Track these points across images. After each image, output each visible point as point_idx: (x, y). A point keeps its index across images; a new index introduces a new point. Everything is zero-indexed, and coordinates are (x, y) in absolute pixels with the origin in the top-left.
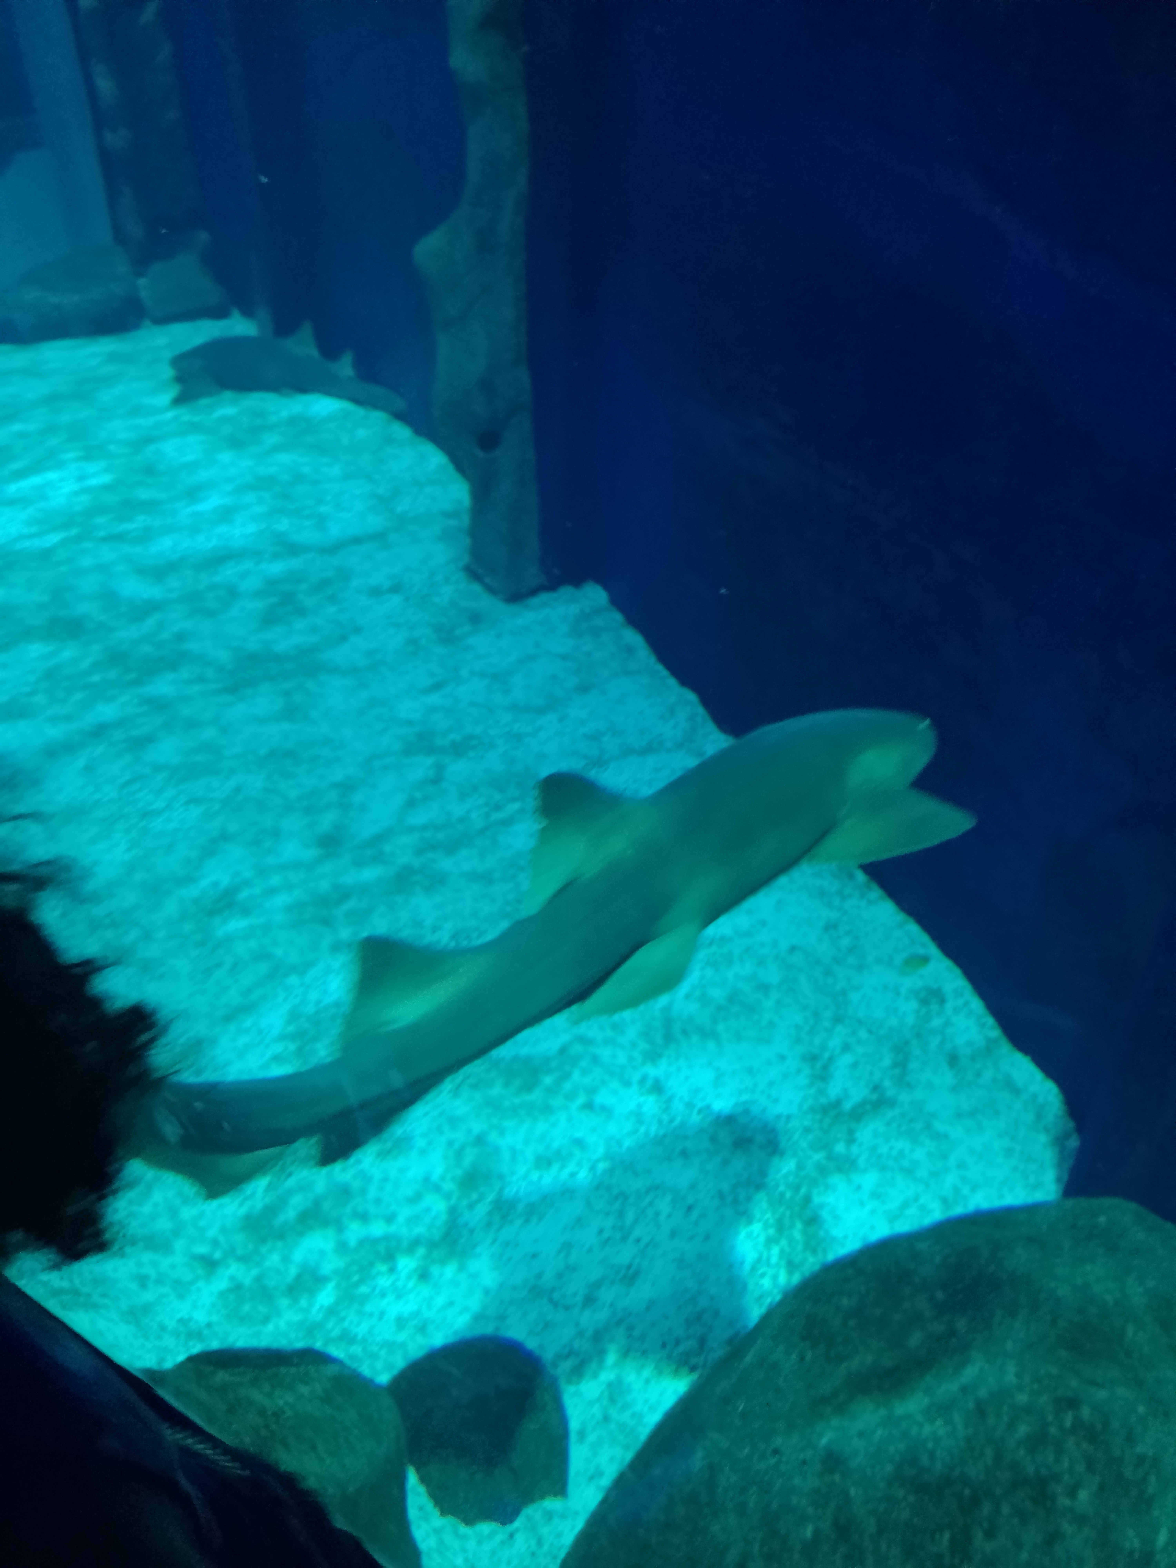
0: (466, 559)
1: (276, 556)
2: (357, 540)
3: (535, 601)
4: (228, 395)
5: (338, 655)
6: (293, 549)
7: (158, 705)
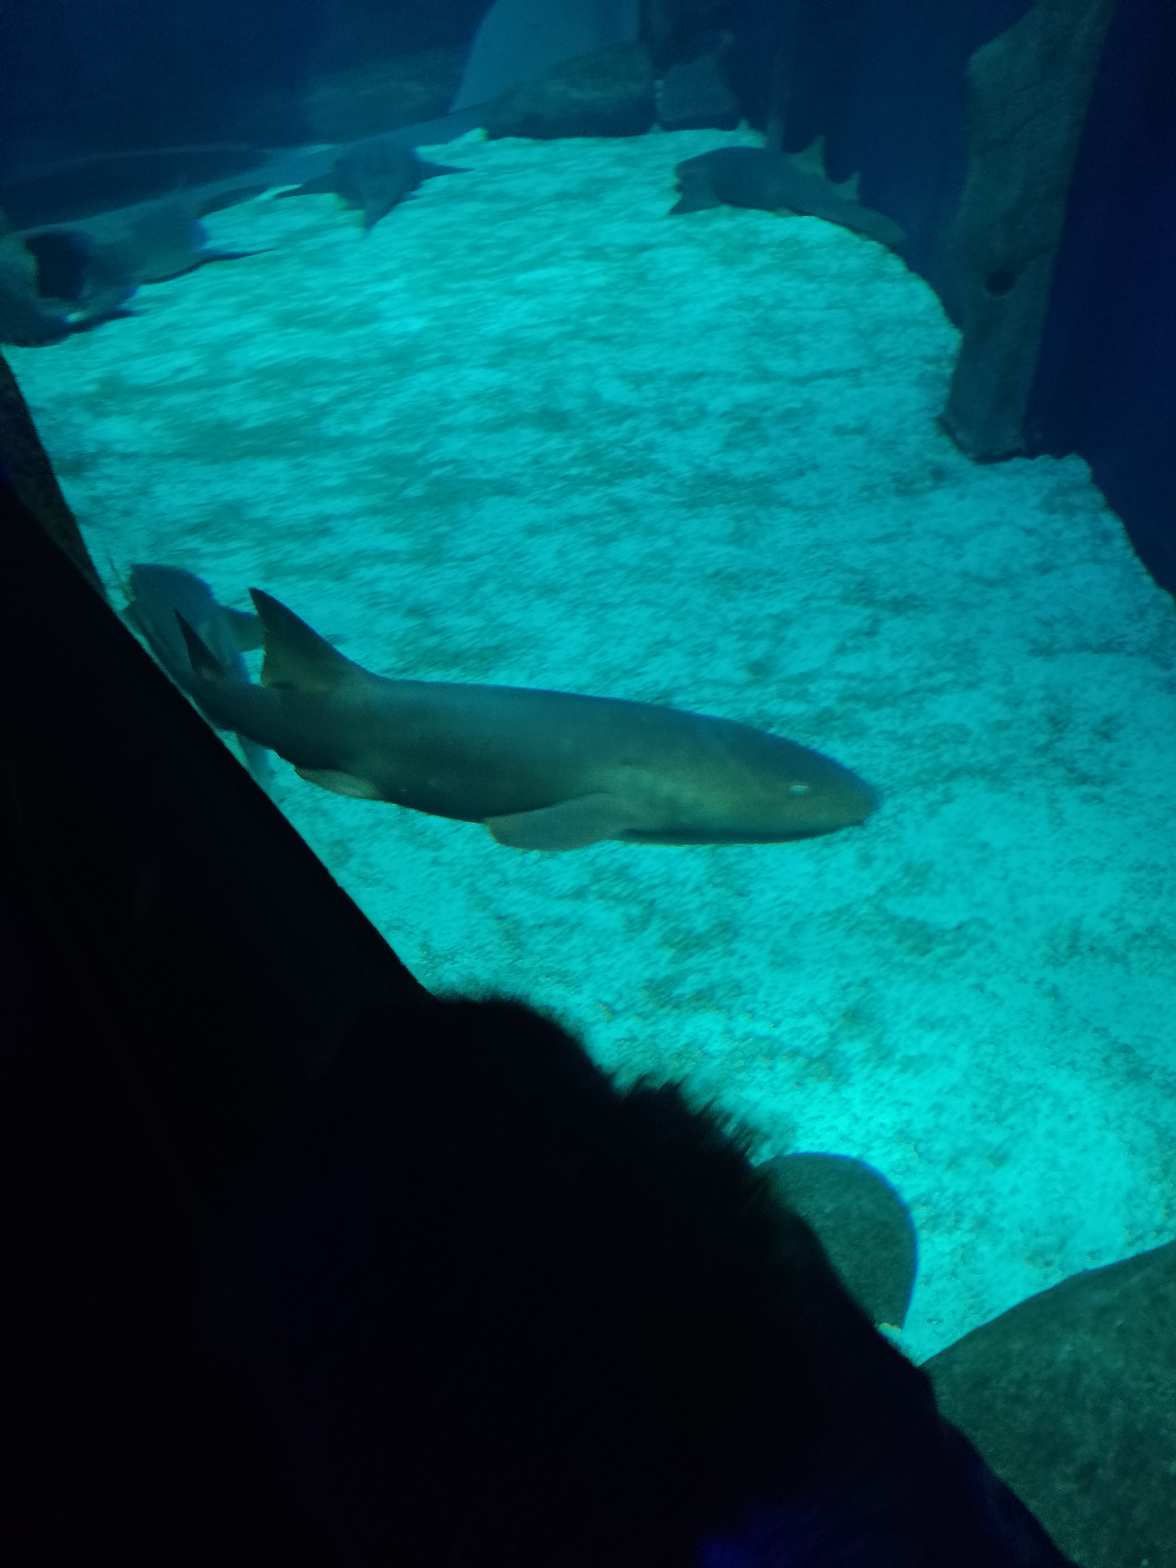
0: (941, 409)
1: (747, 380)
2: (829, 374)
3: (1006, 465)
4: (725, 209)
5: (793, 490)
6: (766, 376)
7: (624, 507)
